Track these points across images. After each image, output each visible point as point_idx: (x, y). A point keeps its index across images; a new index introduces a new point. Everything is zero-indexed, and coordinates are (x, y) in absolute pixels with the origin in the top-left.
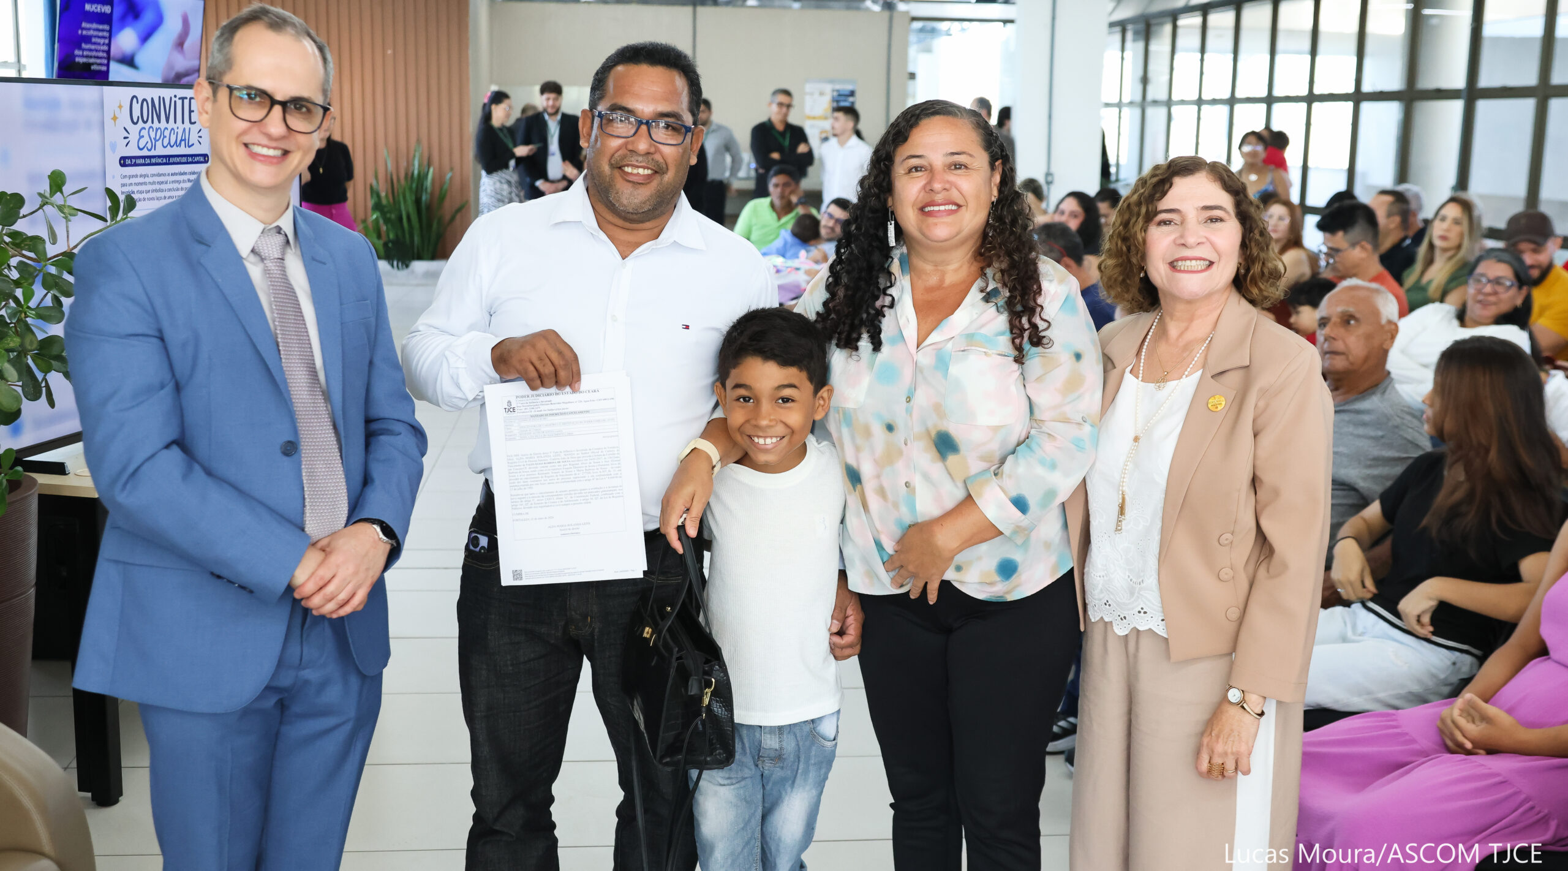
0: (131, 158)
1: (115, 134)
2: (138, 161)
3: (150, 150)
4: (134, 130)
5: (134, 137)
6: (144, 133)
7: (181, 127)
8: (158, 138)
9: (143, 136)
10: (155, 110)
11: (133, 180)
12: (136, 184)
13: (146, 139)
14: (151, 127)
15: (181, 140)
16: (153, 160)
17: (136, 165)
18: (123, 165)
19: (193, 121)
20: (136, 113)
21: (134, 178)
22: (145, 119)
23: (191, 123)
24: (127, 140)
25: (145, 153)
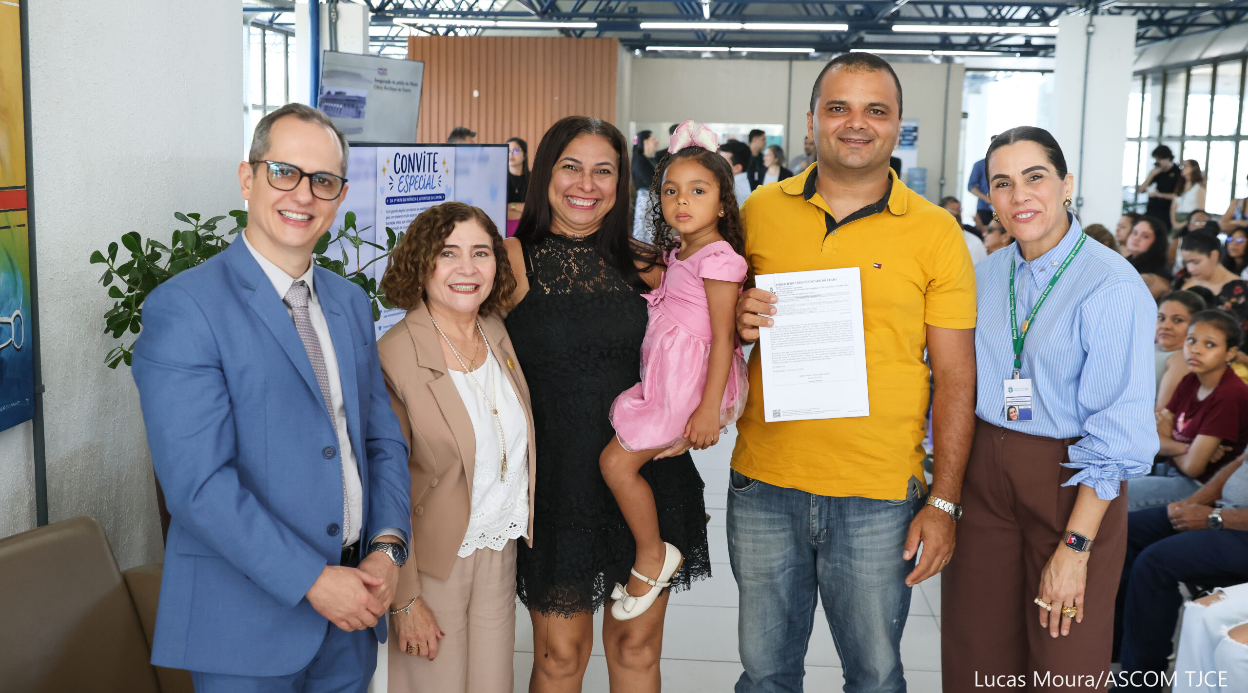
0: (393, 198)
1: (383, 180)
2: (398, 200)
3: (406, 192)
4: (396, 177)
5: (396, 183)
6: (403, 180)
7: (428, 174)
8: (412, 183)
9: (402, 182)
10: (412, 163)
11: (395, 214)
12: (397, 217)
13: (404, 184)
14: (408, 175)
15: (427, 184)
16: (408, 200)
17: (396, 203)
18: (388, 203)
19: (435, 170)
20: (398, 166)
21: (395, 213)
22: (404, 170)
23: (435, 171)
24: (391, 185)
25: (403, 194)
